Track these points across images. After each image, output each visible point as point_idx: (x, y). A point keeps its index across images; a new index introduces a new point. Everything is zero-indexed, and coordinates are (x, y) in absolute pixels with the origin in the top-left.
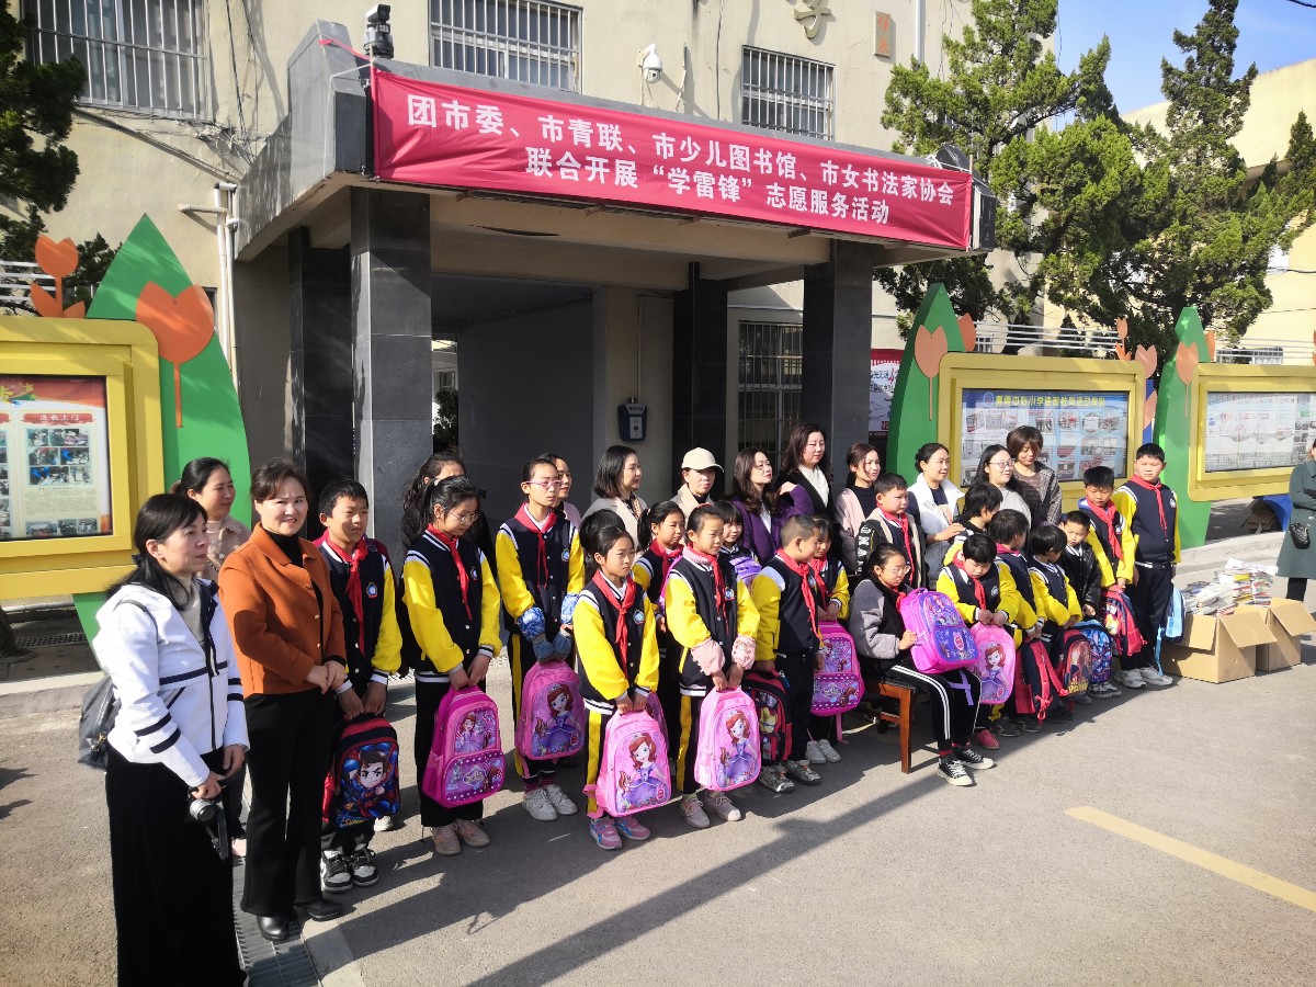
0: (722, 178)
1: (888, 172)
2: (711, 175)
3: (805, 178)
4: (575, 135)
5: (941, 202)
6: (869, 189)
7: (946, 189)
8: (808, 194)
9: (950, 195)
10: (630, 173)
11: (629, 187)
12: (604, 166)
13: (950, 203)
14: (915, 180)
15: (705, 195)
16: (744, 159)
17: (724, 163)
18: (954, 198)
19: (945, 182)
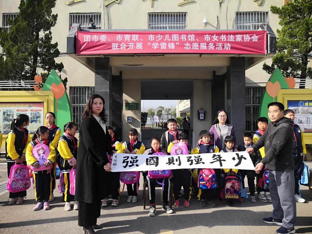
1: (230, 35)
2: (166, 43)
3: (198, 40)
4: (125, 38)
5: (253, 41)
6: (223, 41)
7: (255, 37)
8: (199, 45)
9: (257, 38)
10: (141, 46)
11: (140, 49)
12: (133, 45)
13: (257, 41)
14: (241, 36)
15: (163, 48)
16: (177, 38)
17: (170, 40)
18: (259, 39)
19: (255, 35)
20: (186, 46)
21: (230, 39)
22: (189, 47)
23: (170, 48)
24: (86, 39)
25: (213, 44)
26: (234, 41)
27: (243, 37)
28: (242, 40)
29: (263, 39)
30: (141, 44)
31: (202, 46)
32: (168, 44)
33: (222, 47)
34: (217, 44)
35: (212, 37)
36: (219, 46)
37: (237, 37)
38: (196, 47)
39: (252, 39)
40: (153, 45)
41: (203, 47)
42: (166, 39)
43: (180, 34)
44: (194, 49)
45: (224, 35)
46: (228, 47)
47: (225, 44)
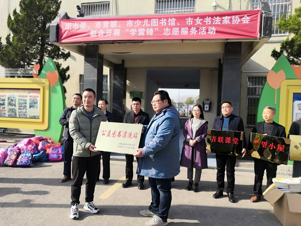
0: (148, 29)
1: (216, 17)
2: (144, 29)
3: (179, 25)
4: (104, 25)
5: (243, 23)
6: (207, 24)
7: (246, 18)
8: (180, 30)
9: (248, 19)
10: (118, 32)
11: (117, 36)
12: (111, 31)
13: (248, 23)
14: (230, 17)
15: (141, 35)
16: (156, 23)
17: (149, 25)
18: (251, 20)
19: (246, 16)
20: (165, 32)
21: (216, 22)
22: (168, 32)
23: (148, 34)
24: (67, 27)
25: (195, 28)
26: (219, 23)
27: (231, 19)
28: (229, 23)
29: (256, 20)
30: (118, 31)
31: (183, 32)
32: (146, 30)
33: (205, 32)
34: (200, 28)
35: (195, 20)
36: (203, 31)
37: (224, 19)
38: (176, 32)
39: (242, 21)
40: (130, 31)
41: (185, 32)
42: (145, 24)
43: (160, 19)
44: (174, 34)
45: (208, 18)
46: (212, 32)
47: (209, 28)
